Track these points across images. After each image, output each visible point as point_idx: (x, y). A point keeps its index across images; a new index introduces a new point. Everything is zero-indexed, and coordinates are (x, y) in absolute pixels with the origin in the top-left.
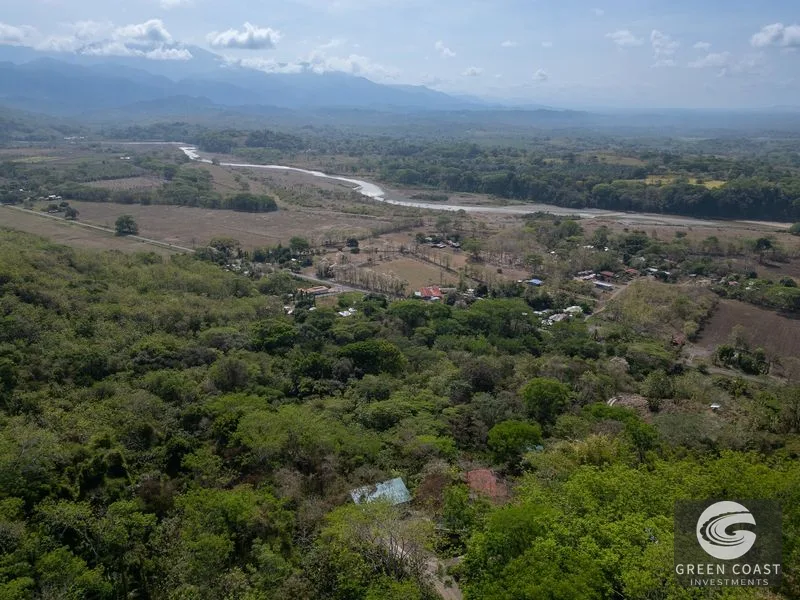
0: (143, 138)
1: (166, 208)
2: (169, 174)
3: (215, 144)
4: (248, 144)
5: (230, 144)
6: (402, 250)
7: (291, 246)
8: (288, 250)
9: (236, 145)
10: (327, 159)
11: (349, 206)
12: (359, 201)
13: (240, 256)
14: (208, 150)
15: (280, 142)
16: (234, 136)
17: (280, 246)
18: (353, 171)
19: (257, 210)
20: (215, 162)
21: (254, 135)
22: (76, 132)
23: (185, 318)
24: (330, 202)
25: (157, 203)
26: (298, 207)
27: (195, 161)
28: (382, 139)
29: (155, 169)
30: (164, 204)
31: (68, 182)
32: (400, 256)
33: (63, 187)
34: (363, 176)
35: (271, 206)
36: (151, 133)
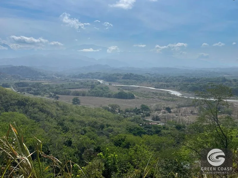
0: (84, 78)
1: (91, 97)
2: (93, 87)
3: (111, 78)
4: (123, 78)
5: (116, 79)
6: (192, 112)
7: (141, 108)
8: (140, 110)
9: (118, 79)
10: (156, 83)
11: (165, 98)
12: (170, 96)
13: (119, 112)
14: (107, 81)
15: (136, 77)
16: (118, 76)
17: (136, 108)
18: (168, 87)
19: (126, 99)
20: (110, 84)
21: (126, 75)
22: (61, 76)
23: (98, 123)
24: (157, 97)
25: (88, 96)
26: (144, 98)
27: (102, 84)
28: (180, 77)
29: (88, 85)
30: (90, 96)
31: (56, 89)
32: (191, 115)
33: (55, 90)
34: (171, 89)
35: (132, 97)
36: (87, 76)
